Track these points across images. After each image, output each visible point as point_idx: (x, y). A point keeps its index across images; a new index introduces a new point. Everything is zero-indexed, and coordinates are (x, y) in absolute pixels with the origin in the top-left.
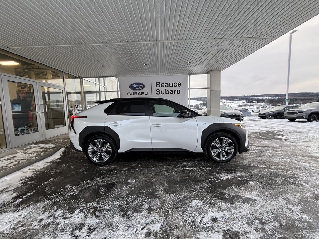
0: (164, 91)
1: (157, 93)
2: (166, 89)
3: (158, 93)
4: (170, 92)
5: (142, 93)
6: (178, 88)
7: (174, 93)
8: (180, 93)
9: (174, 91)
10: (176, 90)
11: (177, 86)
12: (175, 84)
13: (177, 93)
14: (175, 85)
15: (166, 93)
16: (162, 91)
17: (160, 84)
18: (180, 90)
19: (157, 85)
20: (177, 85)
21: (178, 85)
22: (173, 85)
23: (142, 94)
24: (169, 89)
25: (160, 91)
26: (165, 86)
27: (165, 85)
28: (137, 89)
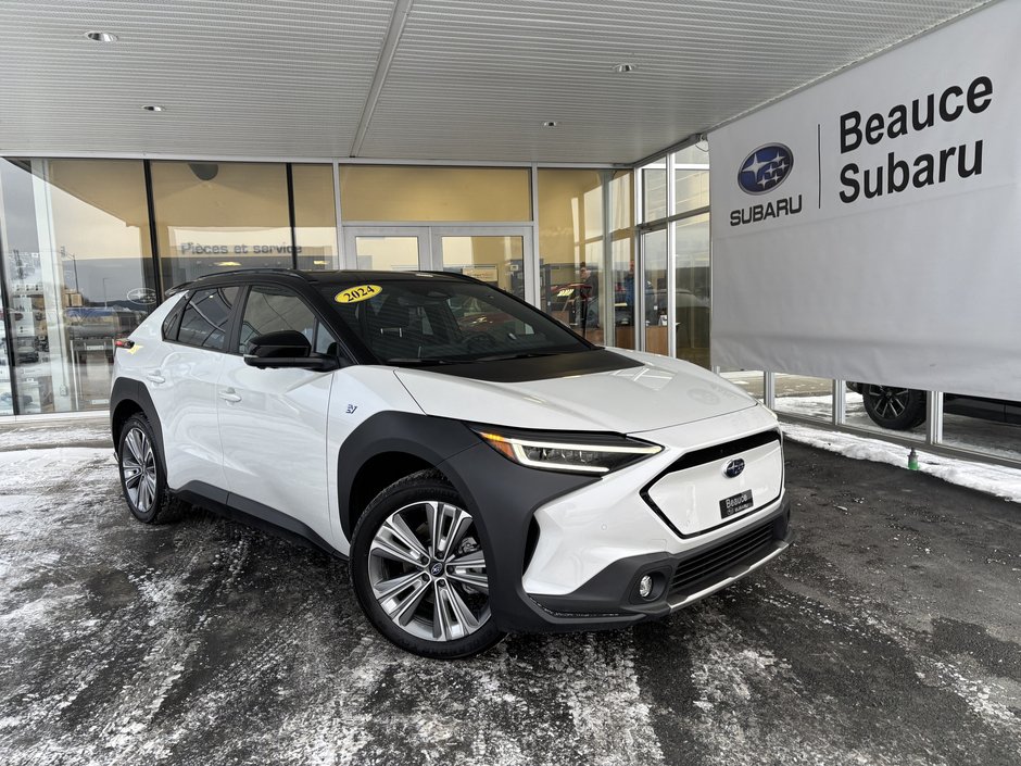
0: (880, 170)
1: (842, 194)
2: (891, 156)
3: (849, 191)
4: (913, 170)
5: (779, 202)
6: (965, 130)
7: (942, 178)
8: (977, 169)
9: (944, 156)
10: (952, 151)
11: (960, 109)
12: (952, 96)
13: (964, 173)
14: (951, 110)
15: (892, 187)
16: (867, 173)
17: (863, 127)
18: (979, 145)
19: (844, 132)
20: (962, 100)
21: (972, 96)
22: (939, 109)
23: (779, 209)
24: (909, 146)
25: (860, 178)
26: (884, 130)
27: (887, 121)
28: (764, 182)
